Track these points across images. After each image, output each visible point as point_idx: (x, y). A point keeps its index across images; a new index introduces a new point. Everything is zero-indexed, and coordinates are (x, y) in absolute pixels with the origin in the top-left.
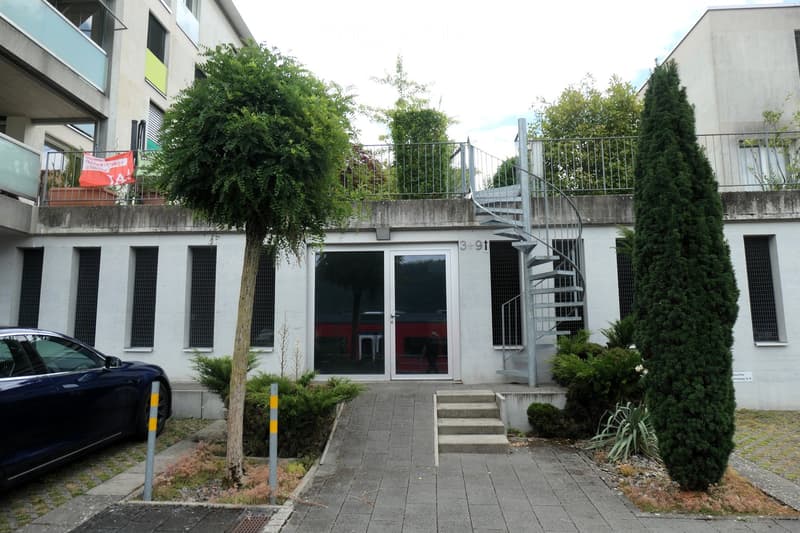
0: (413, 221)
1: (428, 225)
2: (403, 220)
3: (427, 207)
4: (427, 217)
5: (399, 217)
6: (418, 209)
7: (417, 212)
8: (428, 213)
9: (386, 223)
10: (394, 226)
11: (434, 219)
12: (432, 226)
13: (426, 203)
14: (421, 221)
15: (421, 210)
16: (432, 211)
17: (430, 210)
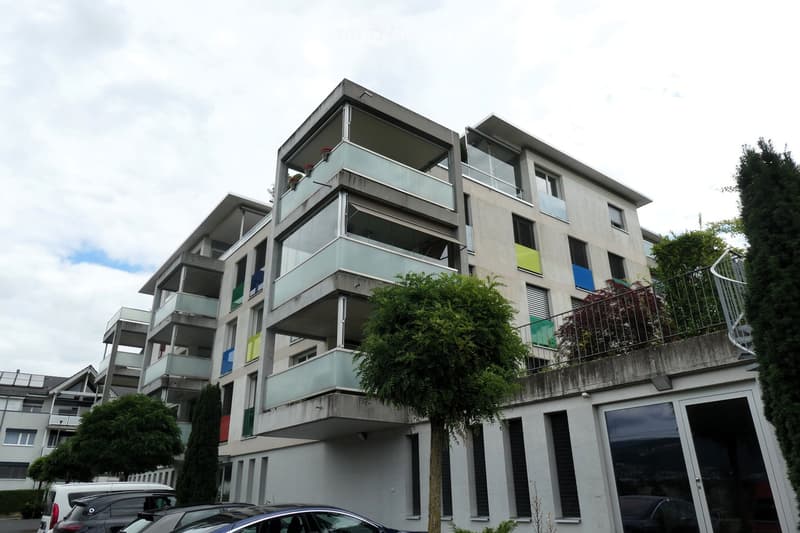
0: (691, 364)
1: (709, 366)
2: (679, 365)
3: (703, 345)
4: (706, 355)
5: (674, 362)
6: (694, 349)
7: (693, 353)
8: (706, 350)
9: (662, 370)
10: (672, 373)
11: (714, 357)
12: (714, 365)
13: (700, 340)
14: (700, 362)
15: (697, 348)
16: (711, 348)
17: (707, 346)
